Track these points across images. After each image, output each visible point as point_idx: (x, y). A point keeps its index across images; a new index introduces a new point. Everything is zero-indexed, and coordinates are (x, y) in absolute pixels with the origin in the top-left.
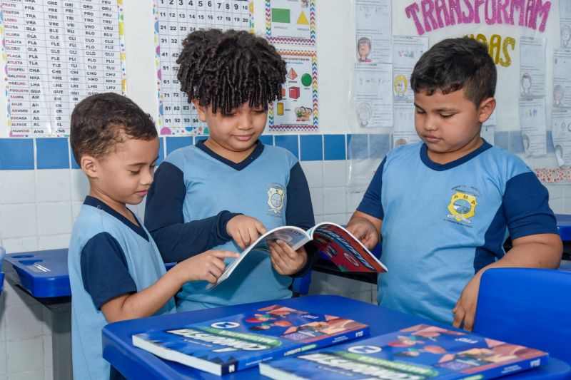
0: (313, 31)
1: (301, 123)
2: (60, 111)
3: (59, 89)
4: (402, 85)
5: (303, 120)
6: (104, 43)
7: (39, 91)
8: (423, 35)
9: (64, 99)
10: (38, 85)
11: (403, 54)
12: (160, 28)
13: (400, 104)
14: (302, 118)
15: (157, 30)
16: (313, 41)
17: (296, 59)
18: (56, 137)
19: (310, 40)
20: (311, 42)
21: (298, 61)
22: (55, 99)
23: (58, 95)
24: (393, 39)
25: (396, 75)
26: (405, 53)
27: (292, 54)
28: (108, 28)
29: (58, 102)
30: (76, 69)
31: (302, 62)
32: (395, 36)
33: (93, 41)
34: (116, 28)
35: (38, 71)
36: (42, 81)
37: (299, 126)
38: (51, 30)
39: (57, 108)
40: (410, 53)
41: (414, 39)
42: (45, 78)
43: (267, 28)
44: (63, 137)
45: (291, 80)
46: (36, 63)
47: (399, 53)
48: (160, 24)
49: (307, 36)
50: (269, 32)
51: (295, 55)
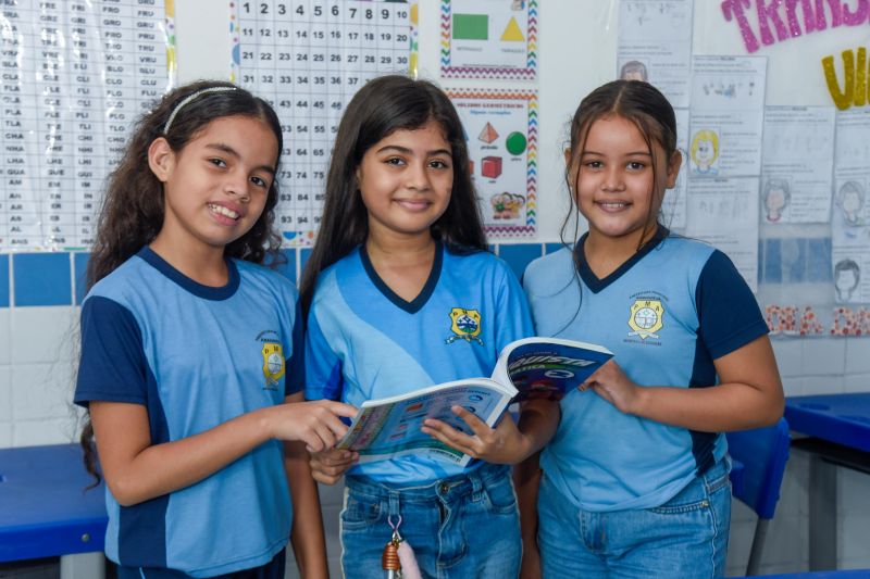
0: (532, 54)
1: (502, 222)
2: (58, 206)
3: (57, 168)
4: (707, 150)
5: (507, 217)
6: (139, 85)
7: (22, 172)
8: (755, 54)
9: (66, 184)
10: (21, 161)
11: (712, 91)
12: (242, 55)
13: (701, 184)
14: (505, 213)
15: (237, 60)
16: (532, 71)
17: (497, 106)
18: (50, 251)
19: (525, 70)
20: (528, 73)
21: (502, 110)
22: (50, 184)
23: (56, 178)
24: (693, 62)
25: (694, 131)
26: (717, 88)
27: (489, 97)
28: (148, 60)
29: (55, 190)
30: (88, 133)
31: (508, 110)
32: (697, 58)
33: (119, 82)
34: (161, 60)
35: (21, 137)
36: (28, 155)
37: (498, 229)
38: (45, 66)
39: (53, 201)
40: (726, 88)
41: (738, 61)
42: (33, 149)
43: (443, 51)
44: (62, 250)
45: (486, 144)
46: (18, 124)
47: (705, 88)
48: (243, 49)
49: (520, 62)
50: (446, 58)
51: (496, 98)
